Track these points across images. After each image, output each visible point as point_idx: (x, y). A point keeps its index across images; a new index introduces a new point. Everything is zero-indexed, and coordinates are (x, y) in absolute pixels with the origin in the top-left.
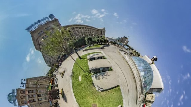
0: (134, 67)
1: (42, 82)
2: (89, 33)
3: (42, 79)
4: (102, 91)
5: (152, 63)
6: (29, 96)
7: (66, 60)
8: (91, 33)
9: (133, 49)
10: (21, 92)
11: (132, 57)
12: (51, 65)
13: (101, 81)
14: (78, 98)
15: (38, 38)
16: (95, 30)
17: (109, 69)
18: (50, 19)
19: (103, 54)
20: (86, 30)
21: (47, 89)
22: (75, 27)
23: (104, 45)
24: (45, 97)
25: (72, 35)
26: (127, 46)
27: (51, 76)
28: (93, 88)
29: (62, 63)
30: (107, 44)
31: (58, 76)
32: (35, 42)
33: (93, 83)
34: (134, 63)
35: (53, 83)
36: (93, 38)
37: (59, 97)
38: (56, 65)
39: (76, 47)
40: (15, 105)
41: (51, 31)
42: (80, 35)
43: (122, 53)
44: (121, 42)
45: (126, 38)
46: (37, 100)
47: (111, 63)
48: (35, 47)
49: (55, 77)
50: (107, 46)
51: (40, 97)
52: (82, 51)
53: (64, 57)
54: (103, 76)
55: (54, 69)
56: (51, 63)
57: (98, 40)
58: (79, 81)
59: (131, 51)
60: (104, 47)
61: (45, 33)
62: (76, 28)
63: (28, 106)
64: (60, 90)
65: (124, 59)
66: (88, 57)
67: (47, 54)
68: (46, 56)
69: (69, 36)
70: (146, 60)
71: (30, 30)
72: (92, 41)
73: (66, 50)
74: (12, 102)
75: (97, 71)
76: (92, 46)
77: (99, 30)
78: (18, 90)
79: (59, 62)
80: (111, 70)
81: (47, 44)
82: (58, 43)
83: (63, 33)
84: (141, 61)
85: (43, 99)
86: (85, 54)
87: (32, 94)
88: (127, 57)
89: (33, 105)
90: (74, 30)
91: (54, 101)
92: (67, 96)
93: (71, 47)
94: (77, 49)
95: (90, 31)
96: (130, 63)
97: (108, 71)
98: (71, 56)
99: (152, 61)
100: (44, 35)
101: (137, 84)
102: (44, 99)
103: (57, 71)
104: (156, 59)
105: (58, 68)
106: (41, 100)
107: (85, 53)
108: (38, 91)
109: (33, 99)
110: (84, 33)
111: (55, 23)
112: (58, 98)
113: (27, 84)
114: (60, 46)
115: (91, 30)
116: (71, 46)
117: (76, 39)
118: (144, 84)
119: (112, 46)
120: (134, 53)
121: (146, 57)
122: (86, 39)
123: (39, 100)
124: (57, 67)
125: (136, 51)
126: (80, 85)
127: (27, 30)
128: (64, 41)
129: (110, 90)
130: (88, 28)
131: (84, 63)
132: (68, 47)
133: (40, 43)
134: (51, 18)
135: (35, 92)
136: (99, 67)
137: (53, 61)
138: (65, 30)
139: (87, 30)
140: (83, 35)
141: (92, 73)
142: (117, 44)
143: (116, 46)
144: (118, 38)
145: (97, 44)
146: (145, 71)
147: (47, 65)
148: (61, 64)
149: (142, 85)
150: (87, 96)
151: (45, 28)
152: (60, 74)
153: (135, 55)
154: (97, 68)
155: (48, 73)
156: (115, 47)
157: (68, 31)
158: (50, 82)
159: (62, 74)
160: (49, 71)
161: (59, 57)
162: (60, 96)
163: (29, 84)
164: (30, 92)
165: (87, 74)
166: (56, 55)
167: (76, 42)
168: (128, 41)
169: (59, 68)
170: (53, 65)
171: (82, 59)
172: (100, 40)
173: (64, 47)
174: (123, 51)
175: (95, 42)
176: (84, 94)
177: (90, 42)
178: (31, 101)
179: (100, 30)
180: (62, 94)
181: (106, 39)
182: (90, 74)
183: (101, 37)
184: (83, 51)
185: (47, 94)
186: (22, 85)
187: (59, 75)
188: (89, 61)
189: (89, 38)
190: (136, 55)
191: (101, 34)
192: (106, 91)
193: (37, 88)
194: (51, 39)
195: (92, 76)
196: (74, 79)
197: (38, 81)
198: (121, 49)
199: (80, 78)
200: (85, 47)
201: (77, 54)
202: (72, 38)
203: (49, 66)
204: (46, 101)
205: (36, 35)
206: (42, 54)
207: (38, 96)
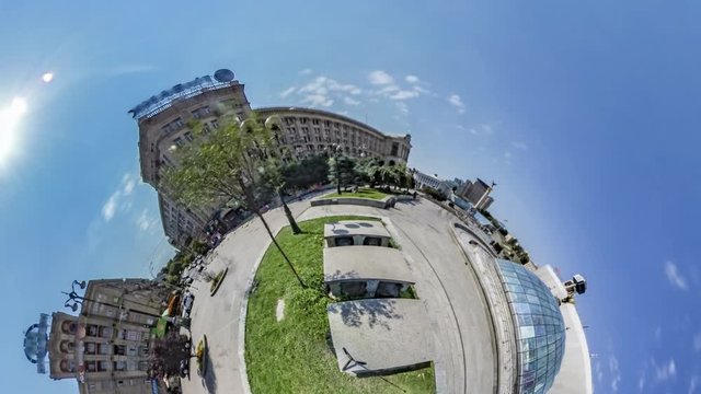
0: (502, 299)
1: (137, 300)
2: (346, 142)
3: (139, 289)
4: (361, 375)
5: (567, 300)
6: (86, 344)
7: (240, 230)
8: (353, 143)
9: (504, 233)
10: (67, 327)
11: (499, 262)
12: (183, 241)
13: (362, 334)
14: (259, 384)
15: (158, 142)
16: (372, 136)
17: (403, 290)
18: (217, 84)
19: (390, 227)
20: (338, 133)
21: (148, 330)
22: (298, 116)
23: (398, 194)
24: (139, 359)
25: (281, 140)
26: (487, 215)
27: (173, 282)
28: (328, 355)
29: (222, 239)
30: (409, 194)
31: (199, 288)
32: (147, 153)
33: (329, 337)
34: (503, 284)
35: (175, 312)
36: (358, 164)
37: (187, 367)
38: (201, 241)
39: (289, 186)
40: (41, 370)
41: (208, 120)
42: (311, 146)
43: (464, 238)
44: (466, 195)
45: (486, 187)
46: (109, 366)
47: (415, 269)
48: (140, 170)
49: (187, 288)
50: (409, 200)
51: (123, 358)
52: (307, 202)
53: (236, 218)
54: (374, 315)
55: (188, 257)
56: (182, 232)
57: (377, 174)
58: (274, 319)
59: (497, 238)
60: (398, 205)
61: (188, 125)
62: (301, 119)
63: (80, 382)
64: (196, 343)
65: (468, 262)
66: (329, 230)
67: (175, 198)
68: (172, 204)
69: (270, 144)
70: (548, 284)
71: (141, 114)
72: (352, 172)
73: (247, 191)
74: (35, 358)
75: (353, 291)
76: (350, 191)
77: (386, 138)
78: (57, 317)
79: (211, 234)
80: (412, 295)
81: (186, 163)
82: (223, 163)
83: (250, 130)
84: (527, 284)
85: (131, 364)
86: (319, 217)
87: (98, 340)
88: (479, 257)
89: (95, 380)
90: (293, 126)
91: (167, 382)
92: (217, 372)
93: (267, 185)
94: (289, 192)
95: (353, 136)
96: (489, 282)
97: (399, 297)
98: (263, 215)
99: (568, 290)
100: (180, 134)
101: (502, 368)
102: (133, 368)
103: (198, 267)
104: (581, 288)
105: (205, 254)
106: (122, 370)
107: (319, 212)
108: (117, 331)
109: (97, 358)
110: (329, 140)
111: (230, 96)
112: (186, 372)
113: (89, 300)
114: (230, 176)
115: (358, 134)
116: (269, 178)
117: (294, 157)
118: (527, 374)
119: (427, 204)
120: (509, 248)
121: (548, 272)
122: (331, 161)
123: (115, 369)
124: (199, 253)
125: (516, 241)
126: (275, 333)
127: (132, 114)
128: (247, 158)
129: (391, 377)
130: (346, 127)
131: (307, 252)
132: (256, 181)
133: (161, 157)
134: (220, 80)
135: (108, 333)
136: (363, 275)
137: (192, 225)
138: (259, 121)
139: (343, 131)
140: (322, 146)
141: (331, 294)
142: (448, 202)
143: (443, 207)
144: (456, 180)
145: (372, 187)
146: (539, 324)
147: (168, 238)
148: (217, 242)
149: (518, 376)
150: (295, 384)
151: (189, 110)
152: (209, 279)
153: (512, 255)
154: (356, 277)
155: (165, 270)
156: (440, 212)
157: (270, 127)
158: (164, 303)
159: (216, 281)
160: (171, 261)
161: (216, 215)
162: (194, 364)
163: (94, 301)
164: (93, 330)
165: (312, 294)
166: (207, 207)
167: (293, 167)
168: (491, 200)
169: (209, 256)
170: (189, 241)
171: (304, 235)
172: (387, 175)
173: (241, 180)
174: (470, 232)
175: (365, 179)
176: (287, 375)
177: (343, 175)
178: (91, 367)
179: (390, 138)
180: (200, 361)
181: (407, 173)
182: (324, 299)
183: (392, 163)
184: (314, 204)
185: (147, 351)
186: (72, 303)
187: (203, 281)
188: (330, 246)
189: (343, 161)
190: (516, 257)
191: (394, 153)
192: (377, 379)
193: (117, 320)
194: (203, 146)
195: (329, 305)
196: (259, 307)
197: (126, 297)
198: (462, 224)
199: (281, 306)
200: (322, 191)
201: (287, 210)
202: (277, 152)
203: (173, 243)
204: (138, 377)
205: (154, 133)
206: (160, 195)
207: (118, 350)
